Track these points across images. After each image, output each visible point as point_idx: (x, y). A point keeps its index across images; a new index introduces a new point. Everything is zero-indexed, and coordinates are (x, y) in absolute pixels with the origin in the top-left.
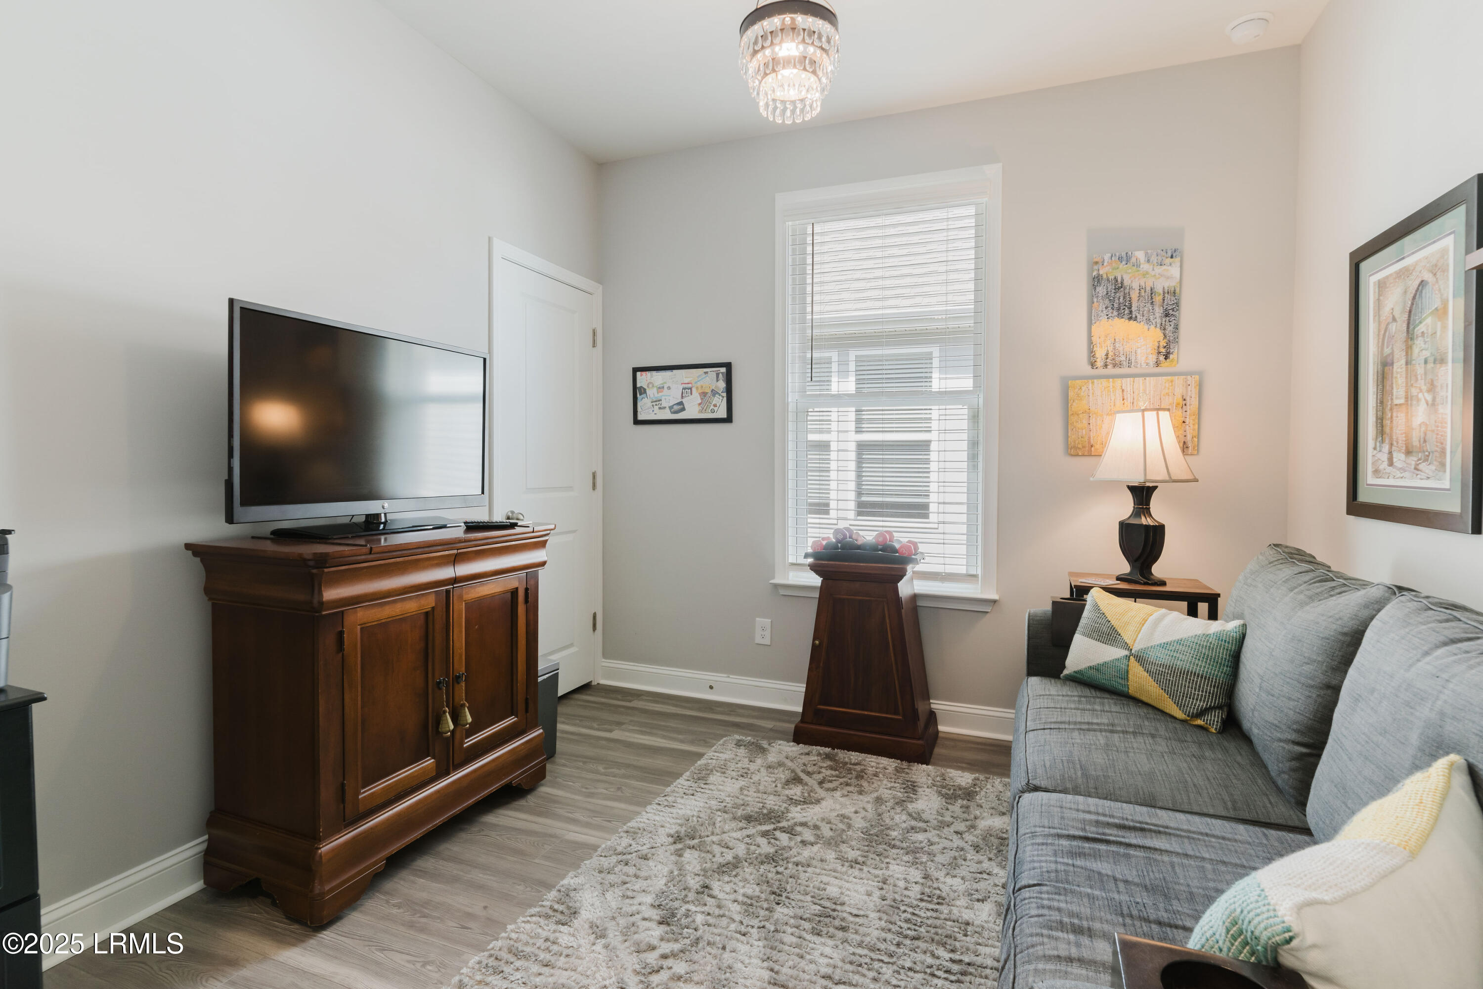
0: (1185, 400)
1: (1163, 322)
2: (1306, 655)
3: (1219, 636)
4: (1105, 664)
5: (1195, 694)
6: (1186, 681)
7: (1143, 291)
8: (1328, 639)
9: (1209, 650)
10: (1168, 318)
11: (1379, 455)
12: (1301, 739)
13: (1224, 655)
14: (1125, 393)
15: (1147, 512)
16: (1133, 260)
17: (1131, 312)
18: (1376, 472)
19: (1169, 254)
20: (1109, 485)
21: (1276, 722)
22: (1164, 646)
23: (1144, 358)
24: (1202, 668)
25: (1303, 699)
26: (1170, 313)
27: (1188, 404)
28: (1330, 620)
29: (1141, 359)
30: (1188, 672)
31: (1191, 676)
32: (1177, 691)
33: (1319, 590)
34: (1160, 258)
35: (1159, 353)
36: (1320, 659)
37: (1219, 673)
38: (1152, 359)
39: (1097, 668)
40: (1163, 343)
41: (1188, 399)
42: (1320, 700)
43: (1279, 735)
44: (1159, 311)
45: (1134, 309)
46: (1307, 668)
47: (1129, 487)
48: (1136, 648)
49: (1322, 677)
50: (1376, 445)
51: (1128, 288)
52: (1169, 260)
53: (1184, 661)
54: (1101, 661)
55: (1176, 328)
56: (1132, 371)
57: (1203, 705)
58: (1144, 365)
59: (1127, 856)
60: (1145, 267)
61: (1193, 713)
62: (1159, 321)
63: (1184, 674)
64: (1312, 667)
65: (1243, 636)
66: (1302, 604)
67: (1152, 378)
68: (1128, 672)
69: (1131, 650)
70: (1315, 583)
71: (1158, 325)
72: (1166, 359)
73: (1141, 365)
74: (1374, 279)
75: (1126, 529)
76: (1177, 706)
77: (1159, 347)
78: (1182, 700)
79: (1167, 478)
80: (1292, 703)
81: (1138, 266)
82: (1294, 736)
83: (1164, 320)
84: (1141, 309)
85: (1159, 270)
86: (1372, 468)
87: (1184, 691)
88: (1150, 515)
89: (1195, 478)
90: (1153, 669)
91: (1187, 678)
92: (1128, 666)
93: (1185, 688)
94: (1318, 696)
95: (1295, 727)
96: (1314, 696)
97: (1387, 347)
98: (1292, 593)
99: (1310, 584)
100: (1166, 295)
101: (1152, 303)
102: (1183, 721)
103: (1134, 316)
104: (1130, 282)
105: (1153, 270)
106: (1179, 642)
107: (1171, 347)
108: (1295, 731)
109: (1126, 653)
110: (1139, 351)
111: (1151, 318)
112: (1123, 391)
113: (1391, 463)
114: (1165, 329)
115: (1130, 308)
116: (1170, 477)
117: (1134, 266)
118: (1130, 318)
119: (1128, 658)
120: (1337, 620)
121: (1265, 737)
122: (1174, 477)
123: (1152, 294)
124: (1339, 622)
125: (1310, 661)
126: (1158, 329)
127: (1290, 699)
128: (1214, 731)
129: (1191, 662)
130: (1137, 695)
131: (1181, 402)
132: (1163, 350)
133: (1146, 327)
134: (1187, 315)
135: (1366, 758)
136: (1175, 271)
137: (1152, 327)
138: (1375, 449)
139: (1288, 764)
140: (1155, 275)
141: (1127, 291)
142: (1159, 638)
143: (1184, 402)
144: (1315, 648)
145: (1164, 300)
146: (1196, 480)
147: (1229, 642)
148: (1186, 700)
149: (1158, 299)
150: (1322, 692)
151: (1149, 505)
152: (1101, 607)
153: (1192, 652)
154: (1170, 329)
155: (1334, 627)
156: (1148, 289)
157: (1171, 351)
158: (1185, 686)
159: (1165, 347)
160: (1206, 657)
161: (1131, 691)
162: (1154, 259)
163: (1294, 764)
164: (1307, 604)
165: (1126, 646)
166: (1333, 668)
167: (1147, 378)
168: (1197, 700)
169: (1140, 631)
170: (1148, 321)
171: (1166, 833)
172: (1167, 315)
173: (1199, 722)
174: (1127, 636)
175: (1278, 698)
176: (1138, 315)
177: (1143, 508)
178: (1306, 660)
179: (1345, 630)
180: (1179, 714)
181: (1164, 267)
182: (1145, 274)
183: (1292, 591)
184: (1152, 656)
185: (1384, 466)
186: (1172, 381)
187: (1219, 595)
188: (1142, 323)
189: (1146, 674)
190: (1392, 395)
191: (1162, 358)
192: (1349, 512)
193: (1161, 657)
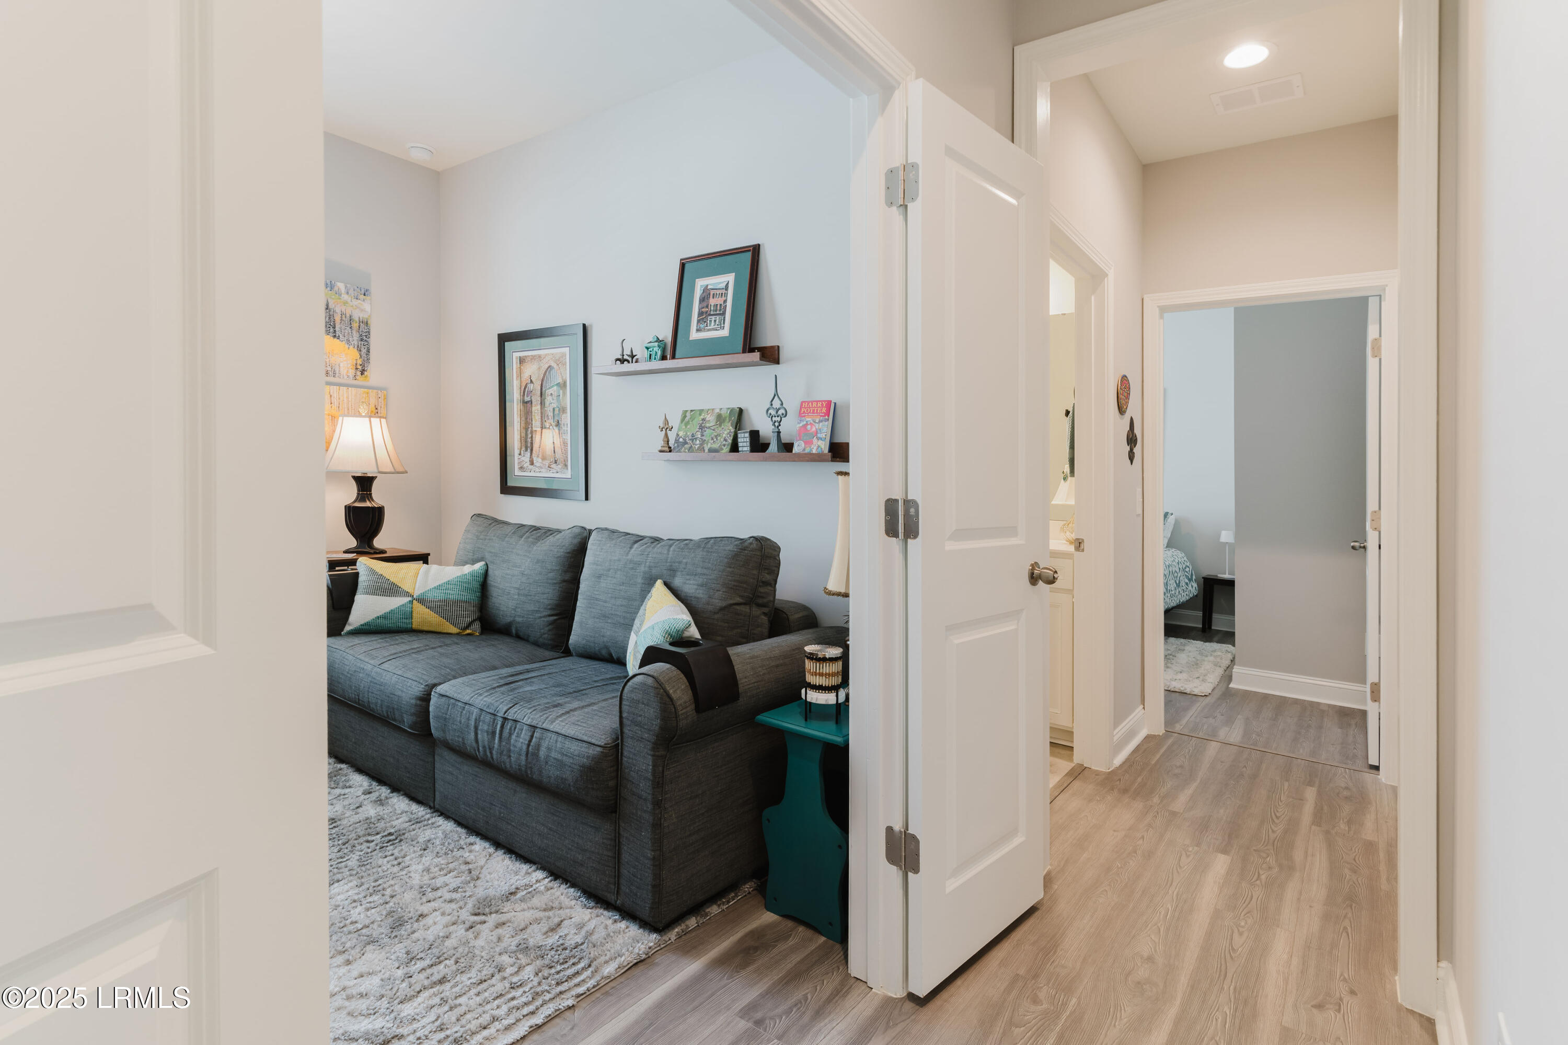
0: (377, 409)
1: (360, 345)
2: (549, 568)
3: (472, 574)
4: (392, 612)
5: (463, 614)
6: (457, 607)
7: (344, 316)
8: (560, 557)
9: (466, 583)
10: (362, 343)
11: (523, 458)
12: (553, 612)
13: (476, 585)
14: (332, 398)
15: (369, 497)
16: (336, 288)
17: (335, 331)
18: (521, 468)
19: (363, 292)
20: (334, 476)
21: (537, 609)
22: (438, 588)
23: (345, 371)
24: (466, 596)
25: (551, 591)
26: (364, 338)
27: (379, 412)
28: (558, 547)
29: (343, 371)
30: (458, 601)
31: (460, 603)
32: (452, 615)
33: (539, 535)
34: (356, 292)
35: (357, 369)
36: (557, 568)
37: (474, 597)
38: (352, 372)
39: (384, 617)
40: (360, 362)
41: (379, 408)
42: (560, 589)
43: (539, 615)
44: (356, 336)
45: (337, 329)
46: (551, 575)
47: (354, 478)
48: (416, 594)
49: (559, 577)
50: (520, 452)
51: (332, 310)
52: (362, 297)
53: (454, 595)
54: (388, 610)
55: (368, 351)
56: (336, 380)
57: (469, 620)
58: (346, 377)
59: (533, 682)
60: (345, 297)
61: (464, 627)
62: (356, 343)
63: (455, 603)
64: (553, 573)
65: (487, 571)
66: (534, 543)
67: (353, 389)
68: (412, 612)
69: (413, 596)
70: (533, 531)
71: (356, 346)
72: (362, 375)
73: (343, 377)
74: (516, 355)
75: (349, 510)
76: (453, 625)
77: (356, 364)
78: (456, 620)
79: (393, 470)
80: (545, 596)
81: (340, 295)
82: (549, 612)
83: (360, 343)
84: (343, 331)
85: (355, 302)
86: (518, 465)
87: (457, 614)
88: (373, 500)
89: (406, 471)
90: (433, 605)
91: (457, 605)
92: (412, 608)
93: (457, 612)
94: (560, 587)
95: (549, 607)
96: (557, 588)
97: (527, 397)
98: (523, 539)
99: (531, 532)
100: (361, 323)
101: (351, 328)
102: (458, 634)
103: (337, 335)
104: (334, 306)
105: (351, 301)
106: (448, 583)
107: (366, 366)
108: (550, 609)
109: (410, 599)
110: (341, 365)
111: (351, 339)
112: (331, 396)
113: (532, 463)
114: (360, 351)
115: (334, 327)
116: (395, 470)
117: (336, 293)
118: (335, 336)
119: (411, 602)
120: (562, 547)
121: (529, 620)
122: (397, 470)
123: (350, 320)
124: (564, 548)
125: (552, 571)
126: (356, 350)
127: (543, 594)
128: (478, 634)
129: (461, 595)
130: (420, 628)
131: (375, 411)
132: (360, 367)
133: (347, 346)
134: (375, 341)
135: (616, 598)
136: (367, 306)
137: (351, 347)
138: (520, 454)
139: (547, 629)
140: (352, 306)
141: (331, 313)
142: (432, 584)
143: (376, 410)
144: (554, 564)
145: (359, 327)
146: (406, 472)
147: (479, 577)
148: (459, 620)
149: (355, 325)
150: (561, 585)
151: (370, 491)
152: (377, 570)
153: (458, 587)
154: (364, 351)
155: (562, 550)
156: (348, 315)
157: (366, 369)
158: (457, 611)
159: (361, 365)
160: (467, 589)
161: (415, 626)
162: (351, 292)
163: (551, 627)
164: (537, 543)
165: (407, 594)
166: (565, 572)
167: (350, 388)
168: (465, 617)
169: (416, 582)
170: (348, 341)
171: (532, 671)
172: (362, 340)
173: (468, 631)
174: (406, 587)
175: (534, 596)
176: (340, 335)
177: (367, 494)
178: (549, 571)
179: (568, 551)
180: (454, 630)
181: (359, 301)
182: (345, 303)
183: (522, 537)
184: (430, 596)
185: (527, 465)
186: (368, 393)
187: (429, 554)
188: (344, 342)
189: (427, 610)
190: (532, 425)
191: (359, 373)
192: (502, 493)
193: (439, 595)
